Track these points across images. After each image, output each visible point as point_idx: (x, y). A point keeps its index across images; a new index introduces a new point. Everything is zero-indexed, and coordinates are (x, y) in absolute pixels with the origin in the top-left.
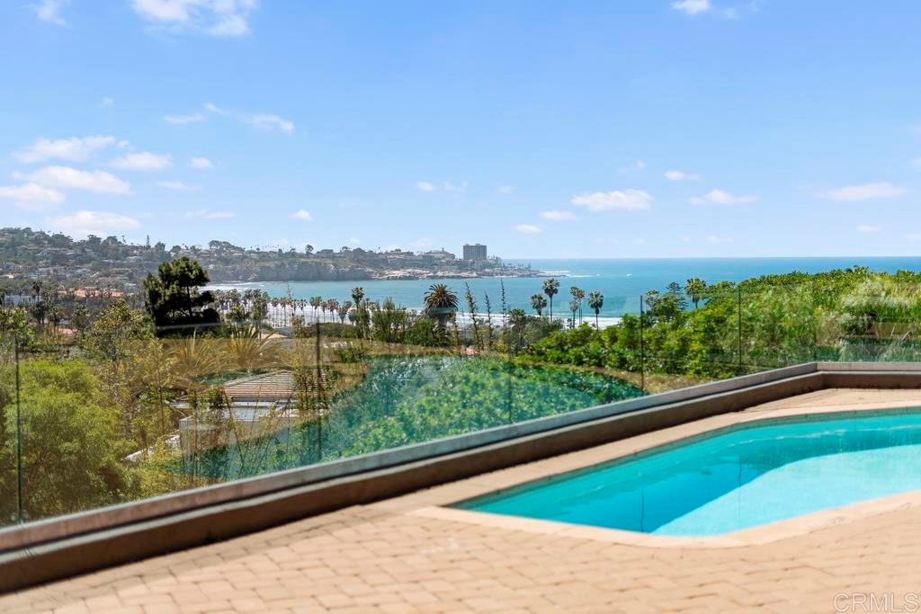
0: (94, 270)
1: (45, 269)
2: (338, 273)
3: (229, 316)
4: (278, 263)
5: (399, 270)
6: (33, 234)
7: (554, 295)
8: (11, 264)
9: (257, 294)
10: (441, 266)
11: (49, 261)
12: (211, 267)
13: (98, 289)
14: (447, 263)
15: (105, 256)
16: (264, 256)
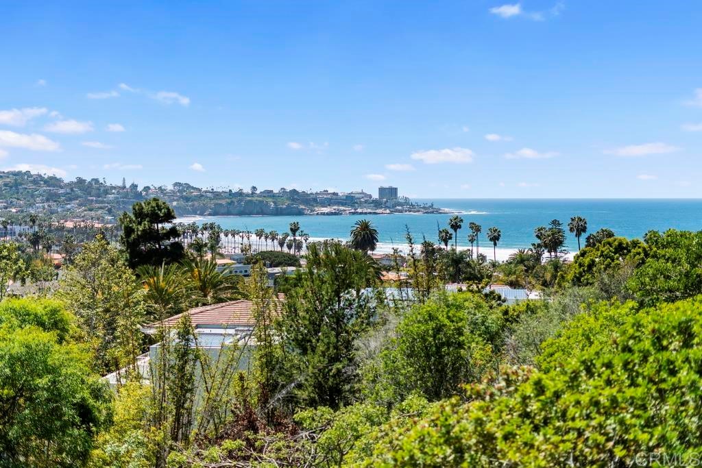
0: (80, 205)
1: (41, 205)
2: (277, 209)
3: (190, 246)
4: (229, 201)
5: (326, 207)
6: (32, 176)
7: (458, 230)
8: (13, 200)
9: (212, 227)
10: (360, 204)
11: (44, 198)
12: (175, 203)
13: (83, 221)
14: (366, 201)
15: (90, 194)
16: (217, 195)
